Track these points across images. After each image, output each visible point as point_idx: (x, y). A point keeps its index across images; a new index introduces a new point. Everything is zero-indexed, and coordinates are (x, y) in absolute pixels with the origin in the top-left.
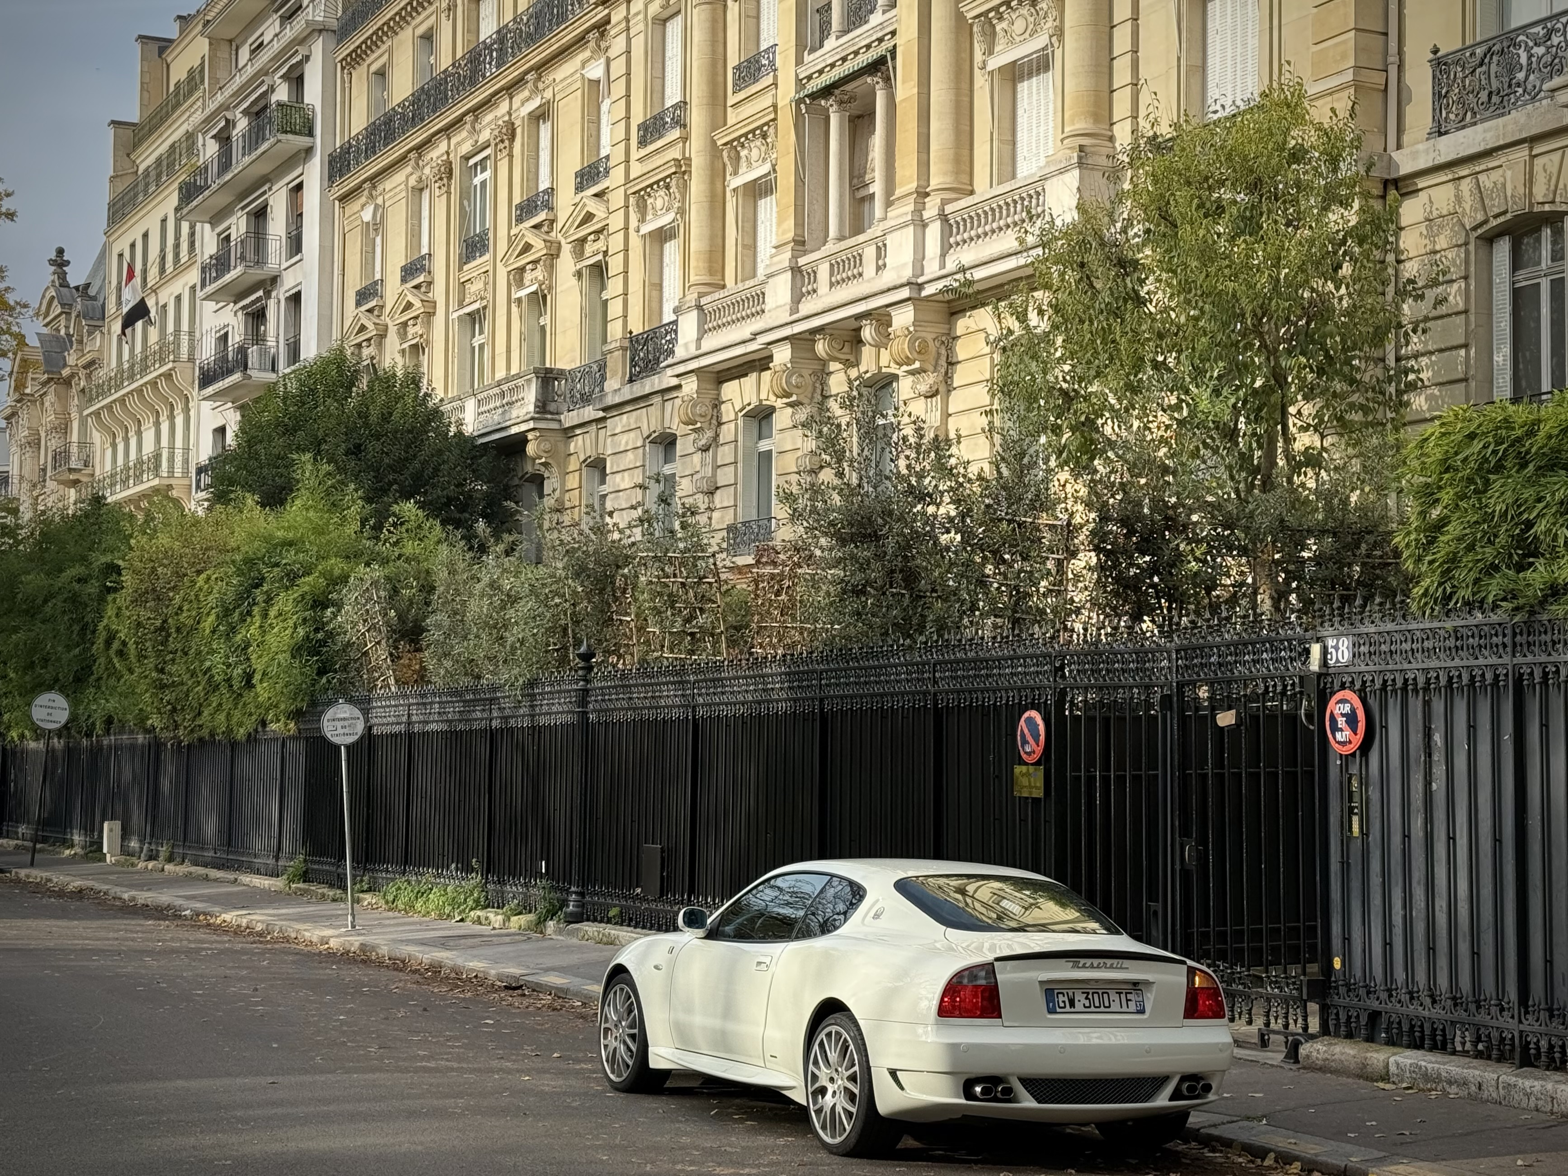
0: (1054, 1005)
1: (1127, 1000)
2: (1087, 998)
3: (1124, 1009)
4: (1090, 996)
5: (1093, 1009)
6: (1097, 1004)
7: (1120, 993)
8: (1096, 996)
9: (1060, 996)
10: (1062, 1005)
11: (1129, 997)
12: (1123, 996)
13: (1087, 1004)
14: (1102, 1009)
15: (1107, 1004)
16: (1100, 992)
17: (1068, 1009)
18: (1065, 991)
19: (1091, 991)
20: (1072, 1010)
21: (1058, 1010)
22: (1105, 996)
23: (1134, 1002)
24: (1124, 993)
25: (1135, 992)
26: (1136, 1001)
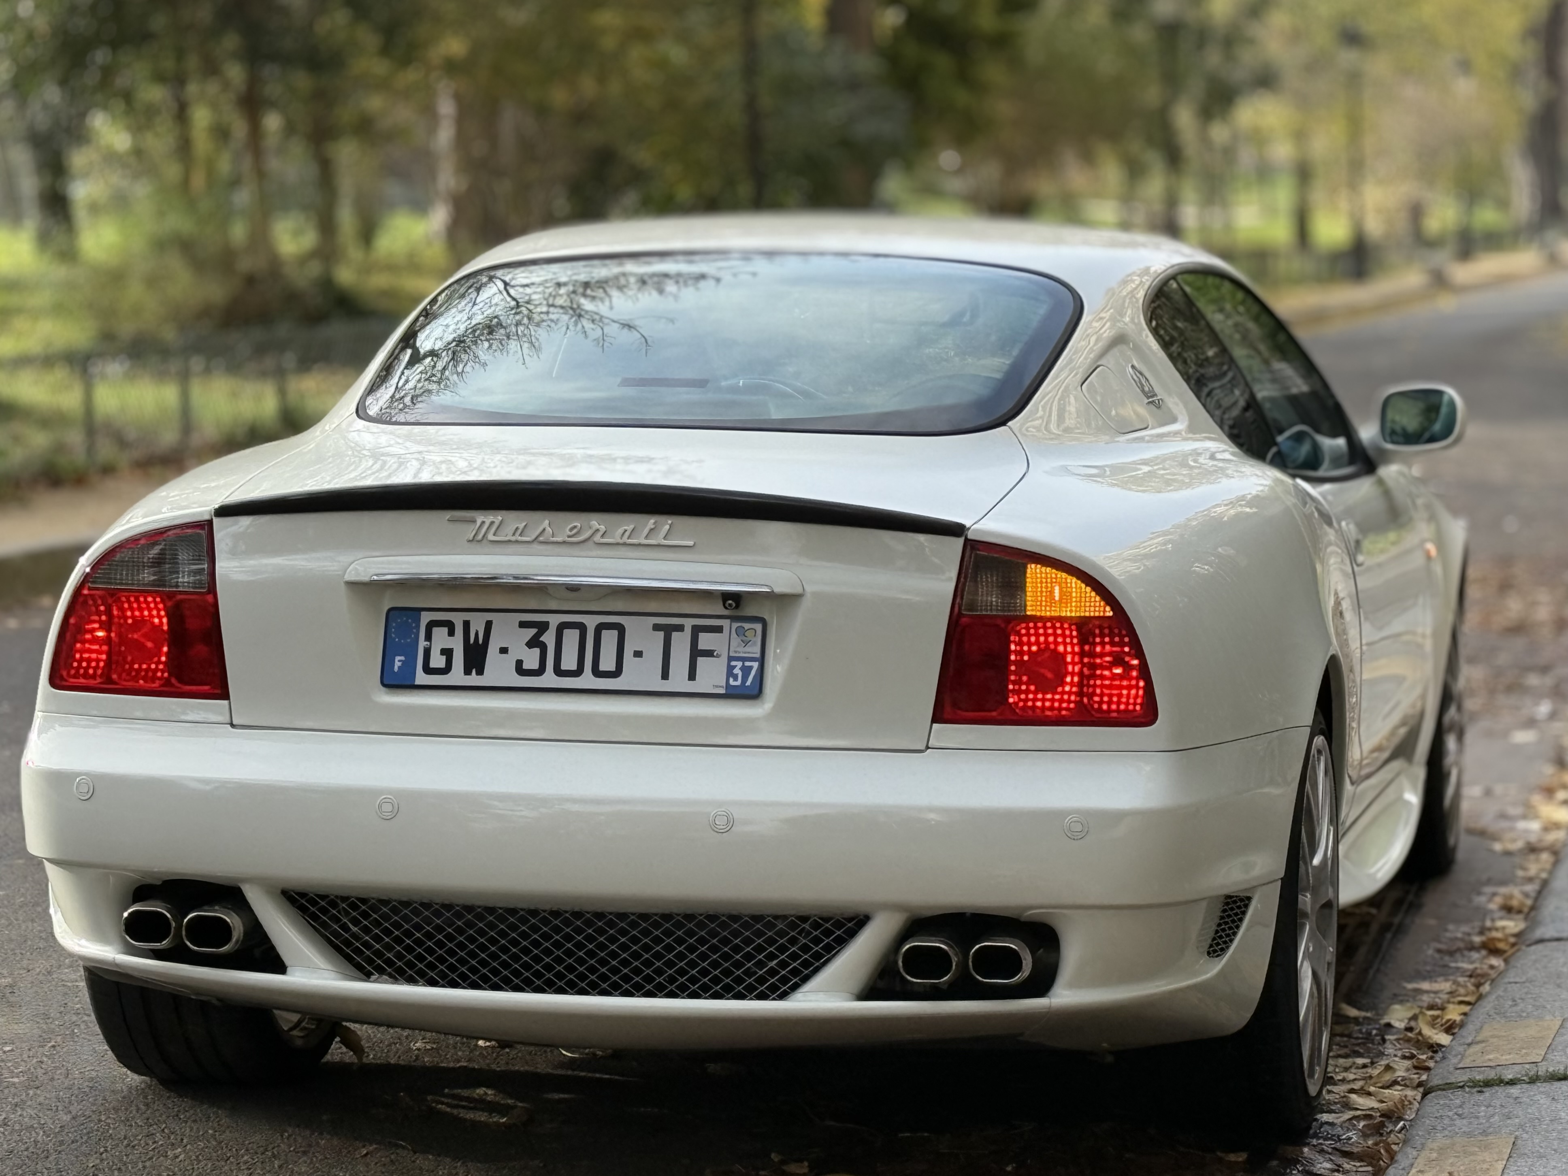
0: (409, 666)
1: (696, 653)
2: (534, 643)
3: (678, 684)
4: (549, 638)
5: (549, 679)
6: (569, 662)
7: (668, 631)
8: (571, 638)
9: (440, 634)
10: (438, 661)
11: (706, 641)
12: (681, 644)
13: (531, 665)
14: (587, 680)
15: (608, 663)
16: (592, 623)
17: (457, 676)
18: (458, 619)
19: (555, 622)
20: (473, 679)
21: (421, 678)
22: (609, 639)
23: (724, 660)
24: (688, 630)
25: (726, 630)
26: (730, 659)
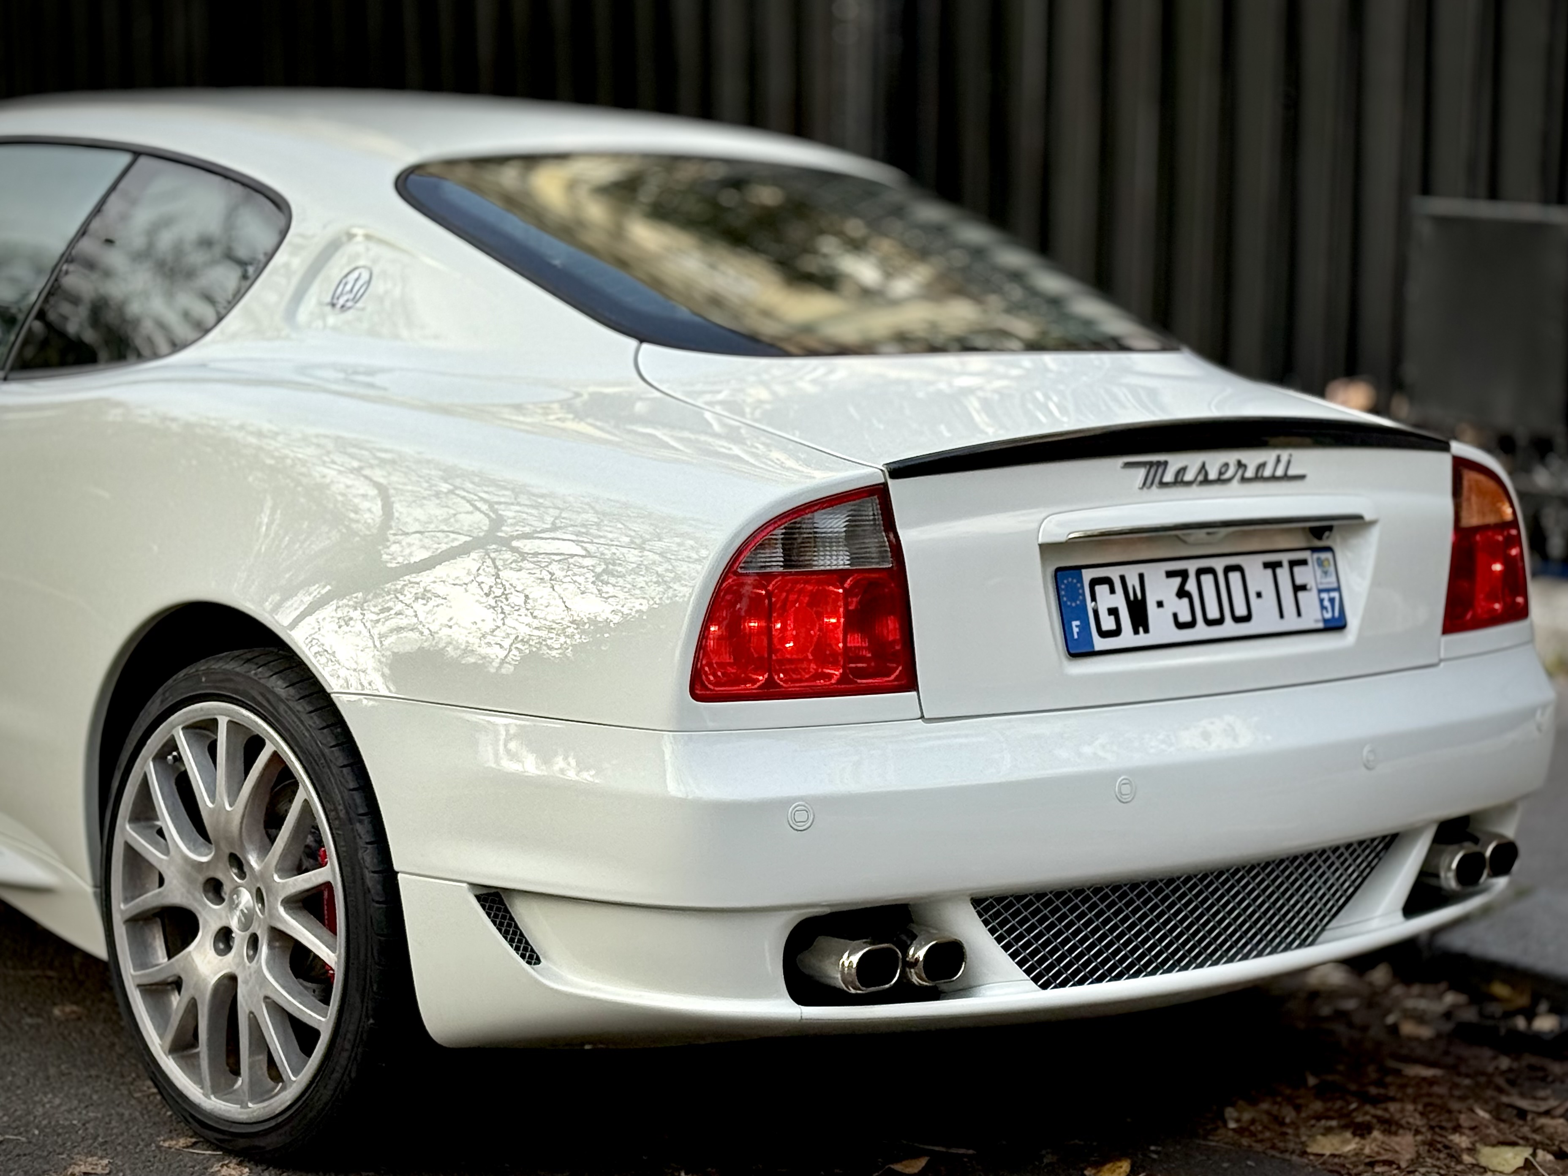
0: (1086, 627)
1: (1298, 588)
2: (1182, 593)
3: (1291, 622)
4: (1191, 586)
5: (1202, 630)
6: (1212, 611)
7: (1273, 566)
8: (1208, 583)
9: (1102, 590)
10: (1108, 623)
11: (1299, 575)
12: (1283, 574)
13: (1185, 617)
14: (1229, 628)
15: (1241, 611)
16: (1219, 565)
17: (1127, 638)
18: (1114, 573)
19: (1192, 567)
20: (1142, 639)
21: (1100, 644)
22: (1235, 577)
23: (1314, 592)
24: (1286, 565)
25: (1310, 562)
26: (1320, 591)
